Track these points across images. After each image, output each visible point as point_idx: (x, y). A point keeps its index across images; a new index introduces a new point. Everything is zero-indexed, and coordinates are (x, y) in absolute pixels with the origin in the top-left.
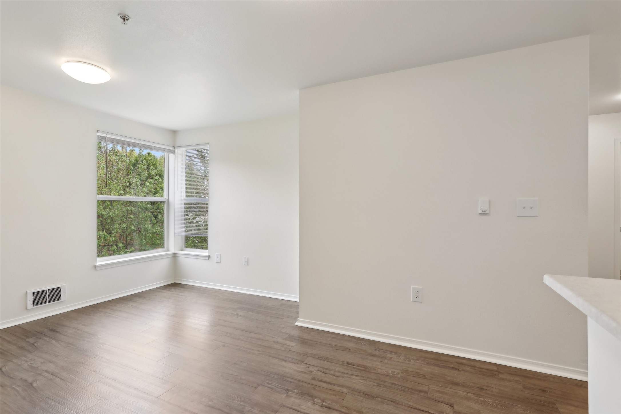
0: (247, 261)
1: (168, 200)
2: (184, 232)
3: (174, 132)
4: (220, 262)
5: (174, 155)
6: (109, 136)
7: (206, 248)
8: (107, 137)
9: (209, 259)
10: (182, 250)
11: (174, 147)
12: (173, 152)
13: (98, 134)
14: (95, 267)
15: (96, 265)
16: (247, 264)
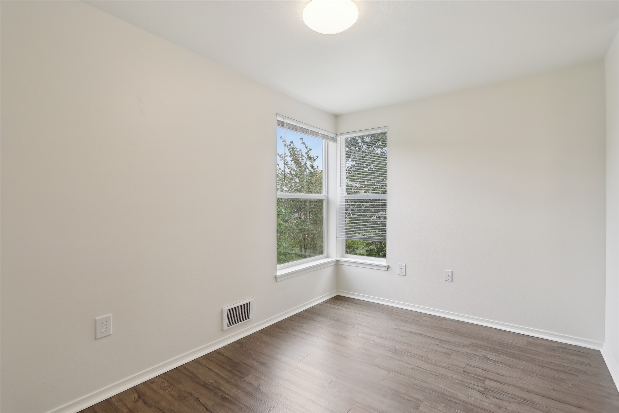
0: (450, 275)
1: (328, 197)
2: (345, 235)
3: (336, 117)
4: (406, 275)
5: (336, 144)
6: (287, 121)
7: (384, 256)
8: (285, 122)
9: (387, 270)
10: (343, 257)
11: (337, 135)
12: (334, 140)
13: (277, 119)
14: (276, 277)
15: (277, 276)
16: (451, 281)
